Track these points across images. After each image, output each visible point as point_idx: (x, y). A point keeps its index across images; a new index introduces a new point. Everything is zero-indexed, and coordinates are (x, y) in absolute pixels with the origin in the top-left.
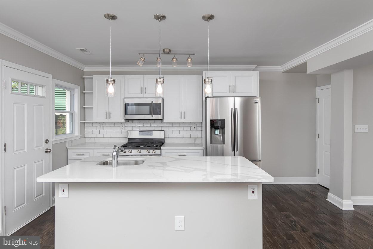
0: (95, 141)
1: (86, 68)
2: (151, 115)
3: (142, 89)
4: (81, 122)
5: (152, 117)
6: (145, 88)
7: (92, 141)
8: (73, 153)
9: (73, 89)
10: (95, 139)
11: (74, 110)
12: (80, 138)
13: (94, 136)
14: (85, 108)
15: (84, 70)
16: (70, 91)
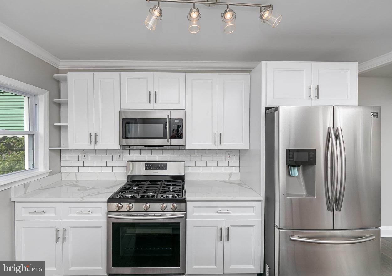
0: (76, 178)
1: (61, 64)
2: (166, 138)
3: (150, 95)
4: (49, 150)
5: (168, 141)
6: (156, 95)
7: (72, 177)
8: (24, 208)
9: (35, 95)
10: (76, 175)
11: (36, 130)
12: (49, 176)
13: (75, 170)
14: (60, 127)
15: (59, 68)
16: (29, 98)
